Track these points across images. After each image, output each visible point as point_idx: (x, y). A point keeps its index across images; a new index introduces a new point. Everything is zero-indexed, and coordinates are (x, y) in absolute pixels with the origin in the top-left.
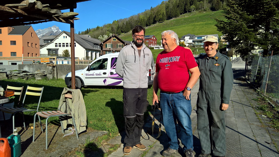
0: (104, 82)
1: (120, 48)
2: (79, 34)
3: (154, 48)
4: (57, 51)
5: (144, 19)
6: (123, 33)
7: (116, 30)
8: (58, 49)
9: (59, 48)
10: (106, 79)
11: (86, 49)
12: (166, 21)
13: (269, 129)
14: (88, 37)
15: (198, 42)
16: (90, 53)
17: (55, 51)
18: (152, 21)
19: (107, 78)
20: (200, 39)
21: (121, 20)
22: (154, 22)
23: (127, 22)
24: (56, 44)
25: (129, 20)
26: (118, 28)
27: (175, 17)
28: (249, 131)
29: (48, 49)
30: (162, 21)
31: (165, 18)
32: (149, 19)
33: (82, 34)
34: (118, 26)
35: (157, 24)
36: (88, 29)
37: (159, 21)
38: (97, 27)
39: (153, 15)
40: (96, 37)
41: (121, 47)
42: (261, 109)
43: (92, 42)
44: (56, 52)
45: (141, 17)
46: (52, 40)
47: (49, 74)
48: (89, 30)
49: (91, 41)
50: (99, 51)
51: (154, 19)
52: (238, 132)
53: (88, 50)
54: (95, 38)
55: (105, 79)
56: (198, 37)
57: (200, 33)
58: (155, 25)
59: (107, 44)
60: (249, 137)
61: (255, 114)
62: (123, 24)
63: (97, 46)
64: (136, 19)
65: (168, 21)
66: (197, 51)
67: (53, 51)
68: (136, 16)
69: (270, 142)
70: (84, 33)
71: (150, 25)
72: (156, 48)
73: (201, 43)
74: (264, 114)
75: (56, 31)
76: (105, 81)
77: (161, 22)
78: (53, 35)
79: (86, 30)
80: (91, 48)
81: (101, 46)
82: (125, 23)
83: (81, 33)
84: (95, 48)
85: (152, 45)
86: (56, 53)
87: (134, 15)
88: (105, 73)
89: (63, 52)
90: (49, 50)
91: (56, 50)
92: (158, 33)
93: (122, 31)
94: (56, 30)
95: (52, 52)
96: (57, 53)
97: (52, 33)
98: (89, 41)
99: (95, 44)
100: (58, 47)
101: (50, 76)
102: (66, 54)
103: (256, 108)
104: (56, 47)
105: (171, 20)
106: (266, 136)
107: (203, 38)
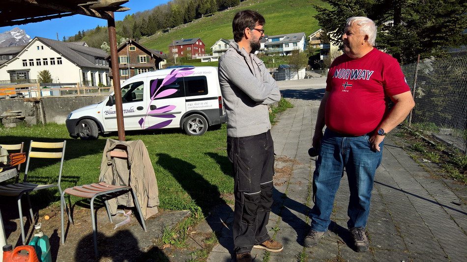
0: (141, 124)
1: (143, 62)
2: (65, 41)
3: (202, 60)
4: (28, 73)
5: (179, 12)
6: (145, 37)
7: (131, 32)
8: (28, 71)
9: (31, 68)
10: (144, 118)
11: (82, 68)
12: (217, 13)
13: (445, 180)
14: (84, 45)
15: (273, 46)
16: (89, 74)
17: (23, 74)
18: (193, 13)
19: (145, 115)
20: (276, 42)
21: (139, 14)
22: (198, 16)
23: (150, 17)
24: (23, 60)
25: (153, 14)
26: (135, 28)
27: (232, 7)
28: (418, 187)
29: (9, 72)
30: (211, 13)
31: (216, 7)
32: (188, 10)
33: (70, 41)
34: (135, 25)
35: (203, 19)
36: (79, 32)
37: (206, 13)
38: (97, 28)
39: (195, 3)
40: (96, 45)
41: (145, 61)
42: (416, 149)
43: (92, 54)
44: (25, 76)
45: (175, 7)
46: (15, 55)
47: (29, 115)
48: (81, 33)
49: (90, 53)
50: (107, 70)
51: (197, 10)
52: (402, 190)
53: (84, 69)
54: (94, 47)
55: (142, 119)
56: (272, 39)
57: (275, 32)
58: (200, 20)
59: (120, 56)
60: (423, 196)
61: (412, 158)
62: (144, 20)
63: (100, 61)
64: (165, 11)
65: (220, 12)
66: (274, 62)
67: (20, 74)
68: (166, 5)
69: (457, 201)
70: (74, 39)
71: (191, 21)
72: (204, 59)
73: (279, 47)
74: (425, 158)
75: (20, 37)
76: (141, 122)
77: (209, 16)
78: (14, 45)
79: (77, 34)
80: (91, 65)
81: (109, 60)
82: (147, 19)
83: (67, 39)
84: (97, 65)
85: (197, 55)
86: (26, 78)
87: (161, 5)
88: (140, 108)
89: (39, 74)
90: (12, 72)
91: (26, 73)
92: (206, 35)
93: (142, 33)
94: (19, 35)
95: (18, 76)
96: (28, 78)
97: (12, 42)
98: (86, 52)
99: (97, 58)
100: (28, 67)
101: (32, 120)
102: (44, 78)
103: (407, 148)
104: (24, 65)
105: (226, 11)
106: (447, 194)
107: (281, 39)
